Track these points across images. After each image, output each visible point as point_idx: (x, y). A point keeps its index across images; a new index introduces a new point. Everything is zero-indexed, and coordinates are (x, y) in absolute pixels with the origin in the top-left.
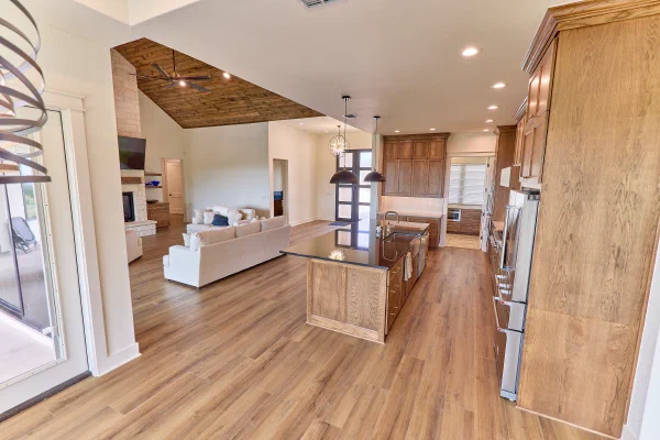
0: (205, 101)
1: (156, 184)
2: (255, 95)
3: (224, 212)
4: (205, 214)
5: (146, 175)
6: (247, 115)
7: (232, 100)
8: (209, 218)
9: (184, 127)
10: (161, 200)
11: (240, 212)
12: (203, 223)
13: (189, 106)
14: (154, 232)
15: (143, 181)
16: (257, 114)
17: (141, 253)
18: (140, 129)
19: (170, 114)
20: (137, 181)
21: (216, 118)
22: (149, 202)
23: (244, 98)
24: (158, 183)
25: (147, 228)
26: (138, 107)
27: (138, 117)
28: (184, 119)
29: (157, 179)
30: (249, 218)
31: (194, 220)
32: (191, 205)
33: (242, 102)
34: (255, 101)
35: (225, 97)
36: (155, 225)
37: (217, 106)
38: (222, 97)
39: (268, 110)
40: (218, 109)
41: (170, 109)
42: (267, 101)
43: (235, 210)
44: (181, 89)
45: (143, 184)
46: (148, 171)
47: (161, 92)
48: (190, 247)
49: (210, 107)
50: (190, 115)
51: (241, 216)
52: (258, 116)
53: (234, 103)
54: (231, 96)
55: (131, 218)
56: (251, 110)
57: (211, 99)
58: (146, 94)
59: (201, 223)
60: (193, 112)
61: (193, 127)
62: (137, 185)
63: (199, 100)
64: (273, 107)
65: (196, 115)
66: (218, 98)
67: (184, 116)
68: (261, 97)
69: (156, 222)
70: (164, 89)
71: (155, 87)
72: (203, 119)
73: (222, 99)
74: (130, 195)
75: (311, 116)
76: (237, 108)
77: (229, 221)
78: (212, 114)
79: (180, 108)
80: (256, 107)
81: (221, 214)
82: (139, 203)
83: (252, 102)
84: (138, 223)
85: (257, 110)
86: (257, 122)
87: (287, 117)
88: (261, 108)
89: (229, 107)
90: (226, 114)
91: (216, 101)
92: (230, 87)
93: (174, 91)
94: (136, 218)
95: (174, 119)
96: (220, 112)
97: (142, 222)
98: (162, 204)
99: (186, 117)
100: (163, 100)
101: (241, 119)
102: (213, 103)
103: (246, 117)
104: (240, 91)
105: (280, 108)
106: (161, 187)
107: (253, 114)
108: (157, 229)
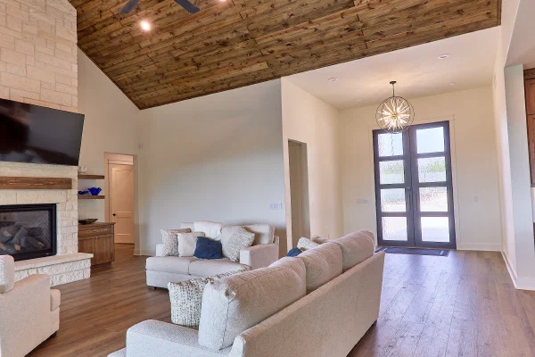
0: (177, 54)
1: (95, 192)
2: (266, 29)
4: (181, 237)
5: (80, 176)
6: (246, 70)
7: (224, 44)
8: (187, 246)
9: (142, 106)
10: (101, 219)
11: (248, 230)
12: (176, 254)
13: (152, 68)
14: (87, 274)
15: (75, 185)
16: (264, 65)
18: (76, 99)
19: (122, 86)
20: (65, 184)
21: (192, 84)
22: (82, 222)
23: (245, 38)
24: (98, 190)
25: (77, 266)
26: (75, 68)
27: (75, 83)
28: (143, 93)
29: (97, 184)
30: (265, 241)
31: (160, 250)
33: (241, 45)
34: (263, 40)
35: (214, 40)
36: (89, 261)
37: (198, 59)
38: (208, 41)
39: (283, 55)
40: (198, 65)
41: (124, 77)
42: (286, 37)
43: (237, 228)
44: (143, 36)
45: (75, 191)
46: (85, 171)
47: (110, 49)
48: (196, 327)
49: (186, 65)
50: (152, 84)
51: (250, 237)
52: (264, 70)
53: (226, 49)
54: (224, 38)
55: (50, 250)
56: (254, 58)
57: (189, 49)
58: (89, 56)
59: (173, 254)
60: (159, 77)
61: (154, 106)
62: (63, 192)
63: (169, 52)
64: (296, 48)
65: (161, 82)
66: (200, 45)
67: (144, 87)
68: (276, 30)
69: (92, 256)
70: (116, 42)
71: (103, 40)
72: (171, 89)
73: (207, 44)
74: (51, 209)
75: (364, 55)
76: (231, 58)
77: (226, 250)
78: (187, 76)
79: (138, 73)
80: (264, 52)
81: (208, 235)
82: (65, 223)
83: (259, 43)
84: (60, 258)
85: (265, 58)
86: (259, 81)
87: (316, 64)
88: (272, 52)
89: (217, 60)
90: (210, 73)
91: (197, 50)
92: (224, 19)
93: (131, 43)
94: (59, 250)
95: (126, 94)
96: (201, 71)
97: (69, 256)
98: (103, 226)
99: (146, 89)
100: (115, 62)
101: (234, 79)
102: (191, 55)
103: (242, 75)
104: (241, 24)
105: (308, 46)
106: (103, 197)
107: (256, 67)
108: (92, 267)
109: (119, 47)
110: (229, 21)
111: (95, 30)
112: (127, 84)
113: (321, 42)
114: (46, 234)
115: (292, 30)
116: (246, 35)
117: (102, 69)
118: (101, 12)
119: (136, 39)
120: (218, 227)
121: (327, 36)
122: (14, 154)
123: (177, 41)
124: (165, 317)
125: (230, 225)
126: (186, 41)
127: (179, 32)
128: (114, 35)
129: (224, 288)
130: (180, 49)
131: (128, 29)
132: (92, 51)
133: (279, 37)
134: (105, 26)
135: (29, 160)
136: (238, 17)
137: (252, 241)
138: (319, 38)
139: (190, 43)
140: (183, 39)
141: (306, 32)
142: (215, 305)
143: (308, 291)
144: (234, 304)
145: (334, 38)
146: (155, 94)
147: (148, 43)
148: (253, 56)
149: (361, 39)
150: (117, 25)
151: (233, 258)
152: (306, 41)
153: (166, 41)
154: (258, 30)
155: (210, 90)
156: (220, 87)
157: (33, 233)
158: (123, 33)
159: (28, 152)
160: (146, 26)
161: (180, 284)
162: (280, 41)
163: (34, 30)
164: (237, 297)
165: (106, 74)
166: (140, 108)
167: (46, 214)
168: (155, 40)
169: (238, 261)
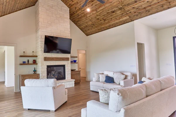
1: (75, 61)
2: (128, 5)
3: (111, 74)
4: (100, 75)
5: (71, 57)
6: (121, 20)
7: (113, 12)
8: (103, 78)
9: (87, 35)
10: (77, 70)
11: (123, 74)
12: (99, 81)
13: (90, 23)
14: (74, 86)
15: (70, 59)
16: (128, 17)
17: (66, 100)
18: (69, 35)
19: (82, 29)
20: (67, 59)
21: (102, 27)
22: (72, 70)
23: (121, 9)
24: (76, 61)
25: (71, 83)
26: (69, 25)
27: (69, 30)
28: (88, 31)
29: (75, 59)
30: (129, 78)
31: (94, 79)
32: (89, 72)
33: (120, 11)
34: (127, 8)
35: (110, 11)
36: (74, 82)
37: (104, 18)
38: (108, 12)
39: (135, 13)
40: (105, 20)
41: (82, 27)
42: (136, 6)
43: (119, 73)
44: (88, 13)
45: (70, 61)
46: (72, 55)
47: (79, 18)
48: (108, 104)
49: (101, 20)
50: (91, 28)
51: (123, 77)
52: (127, 19)
53: (114, 13)
54: (113, 10)
55: (64, 78)
56: (124, 15)
57: (102, 15)
58: (73, 21)
59: (98, 81)
60: (92, 26)
61: (91, 34)
62: (67, 61)
63: (96, 17)
64: (140, 9)
65: (93, 27)
66: (105, 13)
67: (88, 29)
68: (132, 4)
69: (75, 80)
70: (80, 16)
71: (76, 16)
72: (96, 28)
73: (108, 13)
74: (64, 66)
75: (169, 8)
76: (115, 16)
77: (115, 80)
78: (101, 24)
79: (86, 25)
80: (127, 13)
81: (109, 75)
82: (67, 71)
83: (126, 10)
84: (67, 80)
85: (128, 15)
86: (126, 23)
87: (148, 14)
88: (131, 12)
89: (111, 18)
90: (109, 22)
91: (104, 15)
92: (113, 4)
93: (84, 16)
94: (66, 78)
95: (83, 31)
96: (105, 22)
97: (69, 80)
98: (77, 71)
99: (89, 30)
100: (80, 22)
101: (117, 23)
102: (103, 17)
103: (120, 22)
104: (119, 4)
105: (145, 8)
106: (77, 63)
107: (125, 18)
108: (75, 83)
109: (81, 18)
110: (115, 4)
111: (74, 14)
112: (83, 29)
113: (150, 6)
114: (63, 73)
115: (138, 3)
116: (121, 8)
117: (76, 25)
118: (76, 8)
119: (85, 15)
120: (112, 73)
121: (153, 3)
122: (54, 51)
123: (98, 13)
124: (98, 100)
125: (116, 72)
126: (101, 13)
127: (98, 10)
128: (79, 14)
129: (117, 92)
130: (99, 16)
131: (83, 12)
132: (73, 20)
133: (133, 7)
134: (77, 12)
135: (58, 53)
136: (118, 2)
137: (124, 78)
138: (149, 5)
139: (102, 13)
140: (100, 12)
141: (144, 3)
142: (114, 97)
143: (147, 96)
144: (121, 98)
145: (155, 4)
146: (91, 31)
147: (89, 15)
148: (123, 15)
149: (168, 2)
150: (80, 11)
151: (118, 83)
152: (143, 6)
153: (95, 14)
154: (125, 5)
155: (108, 28)
156: (112, 26)
157: (59, 73)
158: (82, 13)
159: (58, 50)
160: (88, 10)
161: (102, 90)
162: (133, 8)
163: (59, 16)
164: (121, 95)
165: (77, 26)
166: (87, 36)
167: (63, 68)
168: (91, 14)
169: (119, 84)
